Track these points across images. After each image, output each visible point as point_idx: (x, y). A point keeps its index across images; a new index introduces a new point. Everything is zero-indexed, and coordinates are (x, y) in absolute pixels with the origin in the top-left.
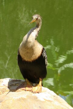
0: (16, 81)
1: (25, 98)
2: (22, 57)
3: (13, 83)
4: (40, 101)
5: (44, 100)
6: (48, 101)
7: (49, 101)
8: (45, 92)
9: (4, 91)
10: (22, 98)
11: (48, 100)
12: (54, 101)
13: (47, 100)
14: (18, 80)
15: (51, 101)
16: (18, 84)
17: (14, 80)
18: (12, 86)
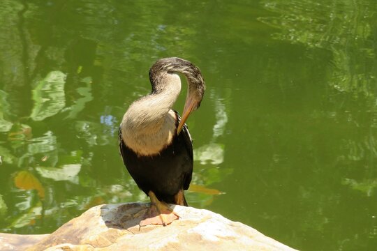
0: (129, 206)
1: (177, 244)
4: (212, 243)
5: (218, 239)
6: (225, 239)
7: (229, 238)
8: (212, 220)
9: (112, 237)
10: (169, 244)
11: (224, 236)
12: (239, 236)
13: (222, 238)
14: (132, 205)
15: (234, 238)
16: (137, 215)
17: (124, 206)
18: (126, 221)
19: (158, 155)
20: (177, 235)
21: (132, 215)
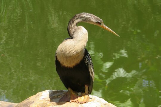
2: (61, 63)
3: (54, 95)
9: (44, 106)
14: (59, 91)
17: (55, 91)
18: (53, 99)
19: (72, 68)
21: (57, 96)
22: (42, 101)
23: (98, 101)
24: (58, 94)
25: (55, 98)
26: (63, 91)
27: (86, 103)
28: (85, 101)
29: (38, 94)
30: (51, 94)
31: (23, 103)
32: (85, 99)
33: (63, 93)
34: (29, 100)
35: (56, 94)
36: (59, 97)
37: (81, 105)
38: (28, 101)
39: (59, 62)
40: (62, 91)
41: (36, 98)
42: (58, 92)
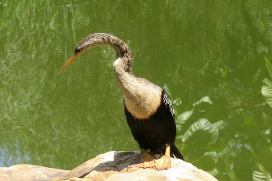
3: (120, 159)
8: (178, 166)
9: (107, 174)
13: (182, 180)
14: (128, 153)
17: (123, 153)
18: (120, 164)
19: (148, 119)
20: (147, 175)
21: (126, 160)
22: (105, 166)
23: (184, 167)
24: (127, 157)
25: (123, 163)
26: (134, 153)
27: (166, 169)
28: (165, 166)
29: (98, 156)
30: (117, 156)
31: (77, 170)
32: (166, 164)
33: (133, 155)
34: (86, 166)
35: (124, 157)
36: (128, 161)
37: (159, 171)
38: (84, 166)
39: (131, 114)
40: (132, 153)
41: (95, 162)
42: (126, 154)
